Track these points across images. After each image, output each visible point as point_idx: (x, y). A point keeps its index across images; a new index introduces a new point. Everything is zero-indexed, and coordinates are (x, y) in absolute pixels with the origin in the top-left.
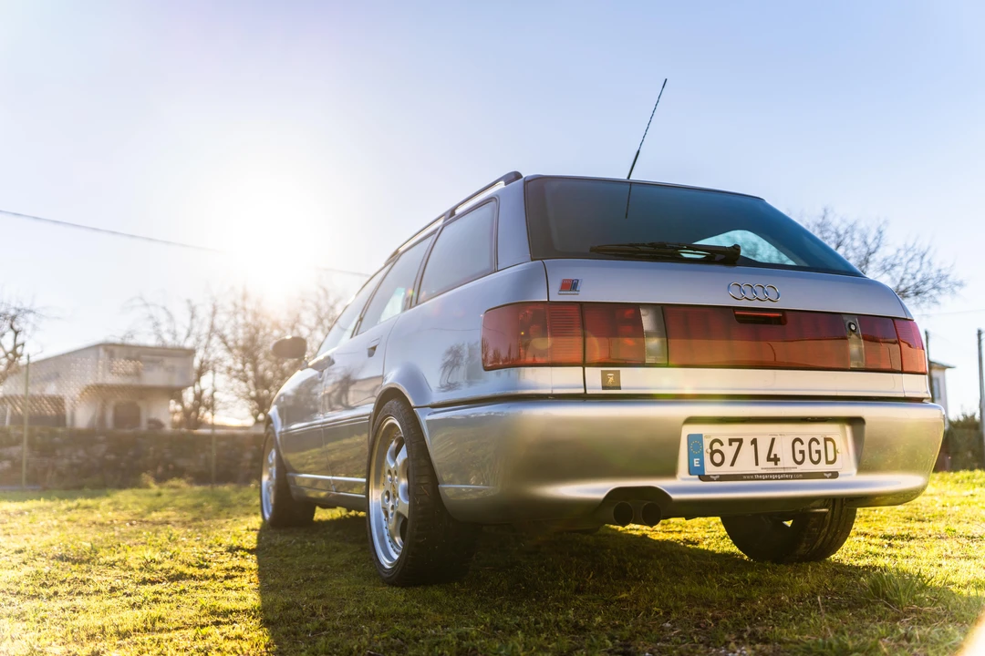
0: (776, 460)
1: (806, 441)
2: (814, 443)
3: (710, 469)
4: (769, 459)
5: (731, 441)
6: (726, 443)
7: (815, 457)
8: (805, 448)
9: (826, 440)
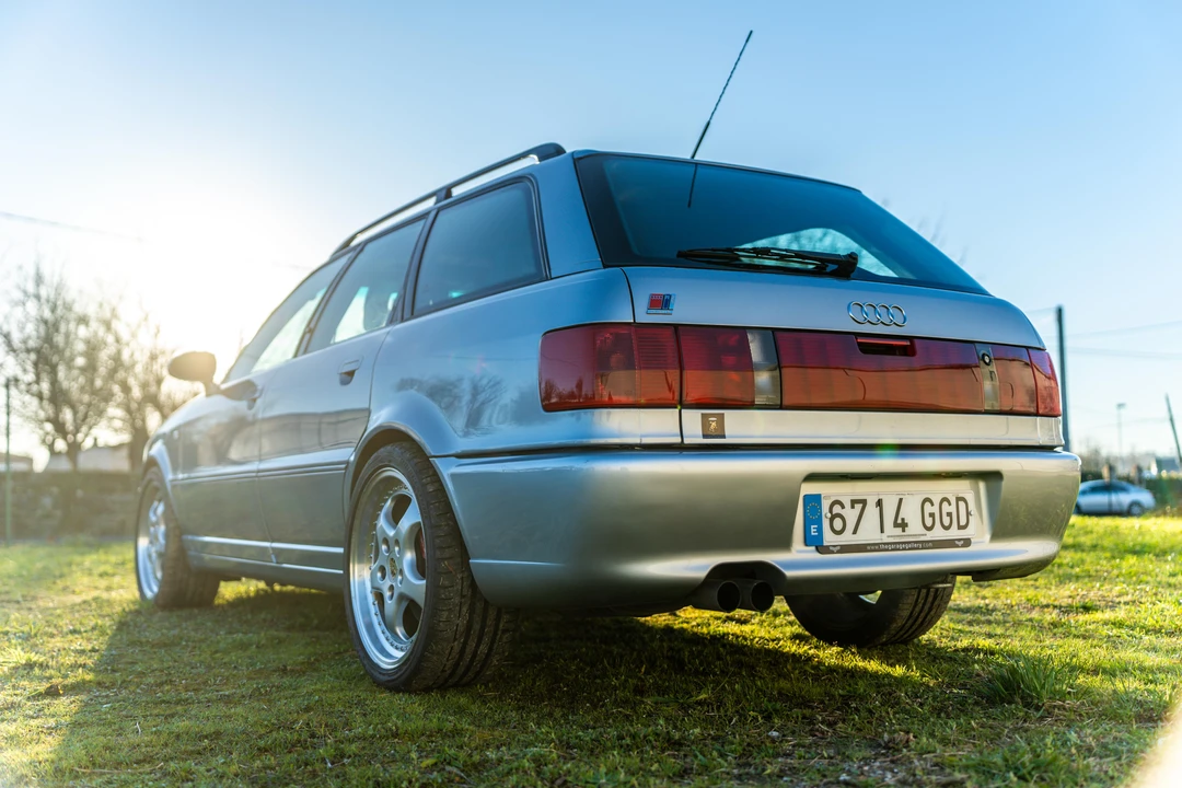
0: (903, 525)
1: (936, 501)
2: (945, 504)
3: (829, 538)
4: (896, 525)
5: (854, 502)
6: (848, 504)
7: (946, 521)
8: (935, 509)
9: (959, 499)
